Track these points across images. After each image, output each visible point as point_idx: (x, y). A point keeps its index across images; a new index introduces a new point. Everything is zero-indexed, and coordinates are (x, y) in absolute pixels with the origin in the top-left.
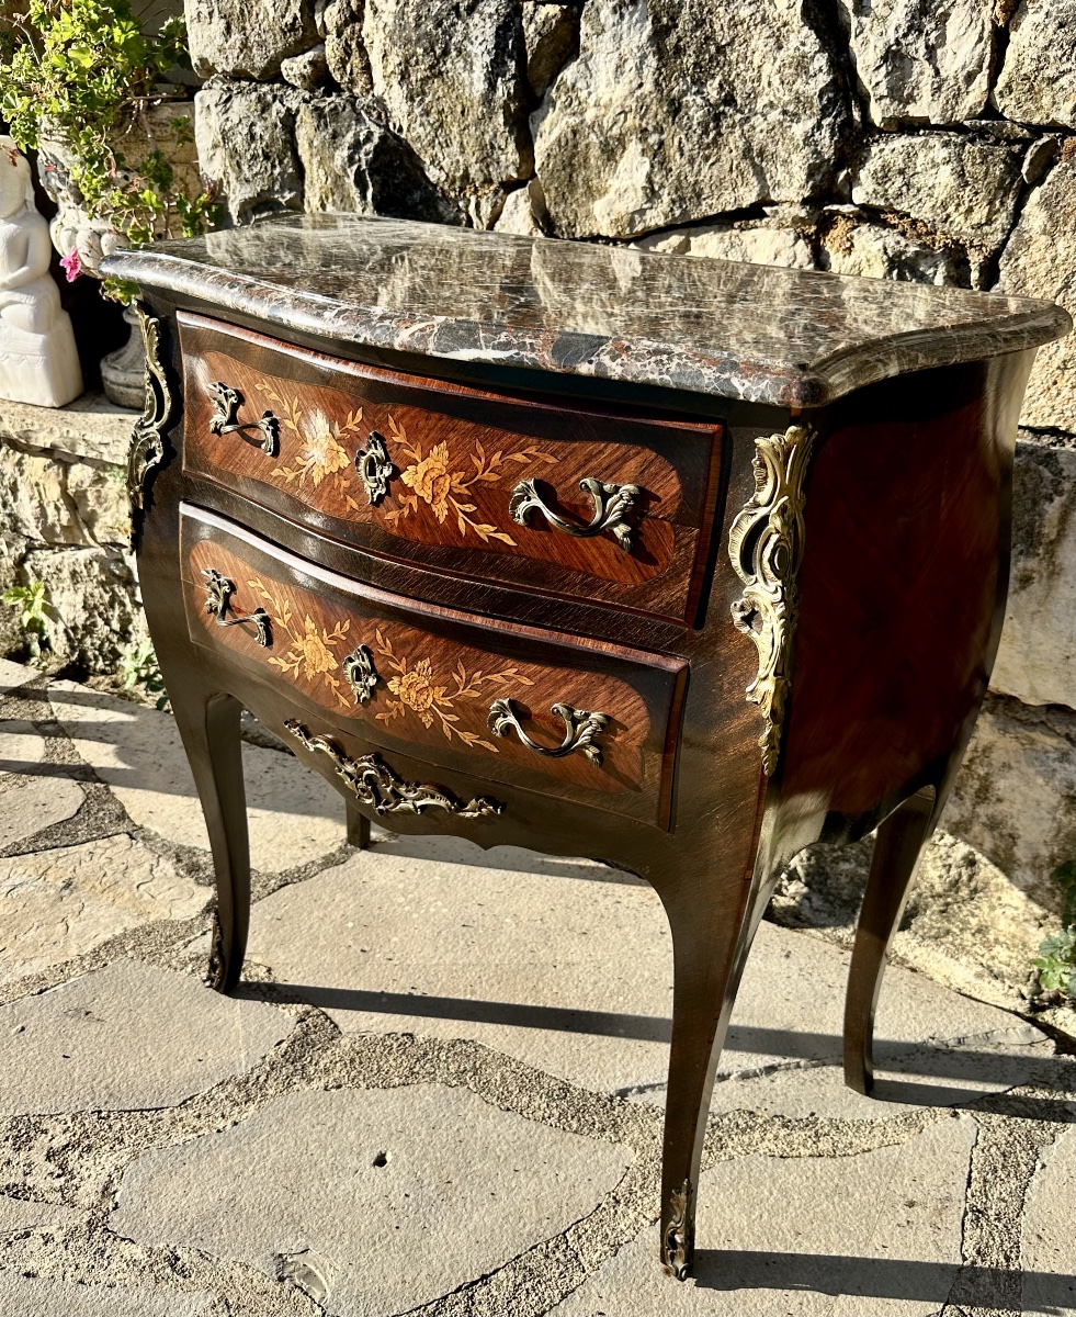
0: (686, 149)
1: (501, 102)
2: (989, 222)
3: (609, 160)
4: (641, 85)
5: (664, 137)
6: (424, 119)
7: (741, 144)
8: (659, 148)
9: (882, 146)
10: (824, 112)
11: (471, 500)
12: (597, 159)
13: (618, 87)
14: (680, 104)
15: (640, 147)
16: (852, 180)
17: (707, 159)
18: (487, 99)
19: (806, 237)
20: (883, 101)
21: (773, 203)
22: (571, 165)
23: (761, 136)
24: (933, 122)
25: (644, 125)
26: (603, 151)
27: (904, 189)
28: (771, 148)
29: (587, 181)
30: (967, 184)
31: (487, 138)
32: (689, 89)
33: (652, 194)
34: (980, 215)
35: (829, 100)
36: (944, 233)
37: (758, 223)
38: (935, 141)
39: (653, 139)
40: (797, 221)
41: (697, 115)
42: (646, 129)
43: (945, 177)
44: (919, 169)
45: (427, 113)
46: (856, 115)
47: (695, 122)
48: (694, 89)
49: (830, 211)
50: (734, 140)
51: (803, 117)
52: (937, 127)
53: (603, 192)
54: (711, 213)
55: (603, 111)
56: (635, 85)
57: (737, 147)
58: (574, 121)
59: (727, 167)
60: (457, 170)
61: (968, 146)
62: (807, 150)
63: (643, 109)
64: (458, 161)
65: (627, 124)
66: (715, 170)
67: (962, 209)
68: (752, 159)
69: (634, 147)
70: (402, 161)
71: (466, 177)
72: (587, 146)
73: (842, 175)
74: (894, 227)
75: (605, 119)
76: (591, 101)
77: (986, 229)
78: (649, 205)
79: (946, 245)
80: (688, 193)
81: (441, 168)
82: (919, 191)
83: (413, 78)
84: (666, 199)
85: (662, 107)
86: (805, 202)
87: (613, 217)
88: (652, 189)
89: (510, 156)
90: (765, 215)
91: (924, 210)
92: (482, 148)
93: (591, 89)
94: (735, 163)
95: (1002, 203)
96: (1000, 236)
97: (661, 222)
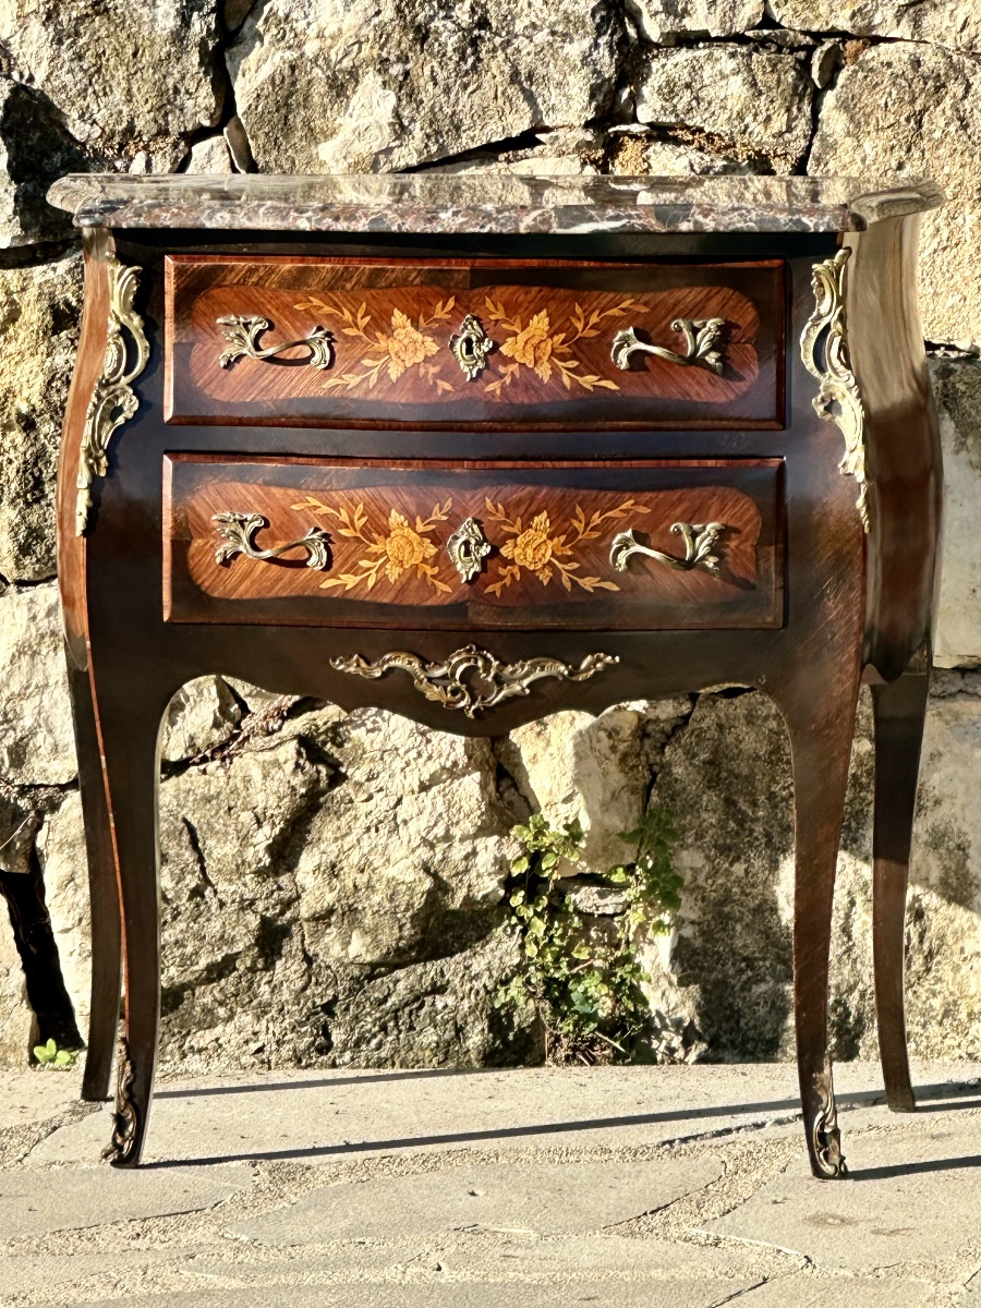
0: (440, 78)
1: (198, 39)
2: (790, 129)
3: (338, 96)
4: (378, 13)
5: (408, 66)
6: (75, 65)
7: (507, 68)
8: (405, 78)
9: (663, 61)
10: (599, 31)
11: (574, 357)
12: (322, 96)
13: (348, 15)
14: (428, 31)
15: (380, 79)
16: (635, 98)
17: (465, 86)
18: (178, 37)
19: (593, 162)
20: (658, 17)
21: (547, 130)
22: (286, 104)
23: (529, 59)
24: (713, 35)
25: (384, 55)
26: (331, 87)
27: (694, 103)
28: (541, 71)
29: (307, 123)
30: (760, 93)
31: (170, 82)
32: (436, 14)
33: (401, 129)
34: (779, 123)
35: (602, 18)
36: (744, 145)
37: (529, 152)
38: (718, 53)
39: (396, 69)
40: (581, 146)
41: (452, 42)
42: (387, 60)
43: (737, 88)
44: (707, 82)
45: (80, 57)
46: (632, 31)
47: (450, 49)
48: (442, 14)
49: (615, 132)
50: (497, 66)
51: (576, 37)
52: (718, 39)
53: (329, 134)
54: (473, 146)
55: (329, 42)
56: (371, 12)
57: (502, 72)
58: (291, 55)
59: (491, 94)
60: (118, 122)
61: (755, 55)
62: (586, 71)
63: (383, 36)
64: (121, 112)
65: (362, 55)
66: (476, 98)
67: (760, 118)
68: (520, 83)
69: (370, 80)
70: (36, 118)
71: (130, 130)
72: (309, 82)
73: (625, 94)
74: (688, 143)
75: (333, 52)
76: (312, 32)
77: (787, 136)
78: (398, 143)
79: (749, 157)
80: (445, 125)
81: (94, 122)
82: (710, 103)
83: (63, 17)
84: (418, 134)
85: (406, 34)
86: (588, 125)
87: (351, 160)
88: (401, 125)
89: (200, 102)
90: (539, 143)
91: (719, 122)
92: (161, 94)
93: (311, 18)
94: (500, 89)
95: (799, 109)
96: (803, 143)
97: (414, 161)
